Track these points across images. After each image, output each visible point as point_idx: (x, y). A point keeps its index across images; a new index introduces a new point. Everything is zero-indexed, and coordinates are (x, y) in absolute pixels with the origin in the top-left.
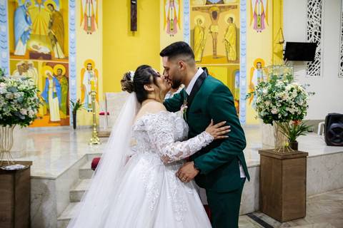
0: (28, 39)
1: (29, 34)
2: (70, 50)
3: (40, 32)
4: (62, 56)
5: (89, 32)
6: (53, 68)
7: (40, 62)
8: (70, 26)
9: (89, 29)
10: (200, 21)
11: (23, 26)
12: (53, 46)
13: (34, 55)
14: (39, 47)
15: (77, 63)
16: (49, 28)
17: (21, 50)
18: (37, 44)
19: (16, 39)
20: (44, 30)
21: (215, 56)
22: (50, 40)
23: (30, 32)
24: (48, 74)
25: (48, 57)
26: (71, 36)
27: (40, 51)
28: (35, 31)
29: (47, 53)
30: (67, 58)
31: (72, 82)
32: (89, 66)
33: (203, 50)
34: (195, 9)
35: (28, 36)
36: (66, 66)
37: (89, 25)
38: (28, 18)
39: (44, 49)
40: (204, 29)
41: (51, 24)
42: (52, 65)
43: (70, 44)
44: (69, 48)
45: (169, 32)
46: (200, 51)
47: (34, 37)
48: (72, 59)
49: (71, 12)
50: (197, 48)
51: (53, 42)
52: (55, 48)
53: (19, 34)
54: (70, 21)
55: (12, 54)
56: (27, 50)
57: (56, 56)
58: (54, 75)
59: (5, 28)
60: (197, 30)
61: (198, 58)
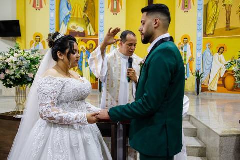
0: (69, 22)
1: (70, 18)
2: (99, 29)
3: (77, 16)
4: (93, 34)
5: (115, 13)
6: (86, 43)
7: (77, 39)
8: (100, 10)
9: (115, 11)
11: (65, 12)
12: (87, 26)
14: (77, 27)
16: (84, 12)
17: (64, 30)
18: (75, 25)
19: (61, 22)
20: (80, 14)
21: (228, 28)
22: (84, 22)
23: (70, 16)
24: (83, 48)
25: (83, 35)
26: (100, 17)
27: (77, 31)
28: (74, 15)
29: (82, 31)
30: (97, 35)
33: (216, 24)
35: (69, 20)
36: (97, 41)
37: (115, 8)
38: (69, 5)
39: (80, 29)
40: (217, 3)
41: (86, 9)
42: (86, 41)
43: (99, 24)
44: (99, 27)
45: (183, 8)
46: (213, 25)
47: (73, 19)
48: (101, 35)
50: (210, 22)
51: (87, 23)
52: (88, 28)
53: (63, 18)
54: (100, 5)
56: (68, 30)
57: (89, 34)
58: (87, 49)
59: (54, 15)
60: (211, 5)
61: (210, 31)
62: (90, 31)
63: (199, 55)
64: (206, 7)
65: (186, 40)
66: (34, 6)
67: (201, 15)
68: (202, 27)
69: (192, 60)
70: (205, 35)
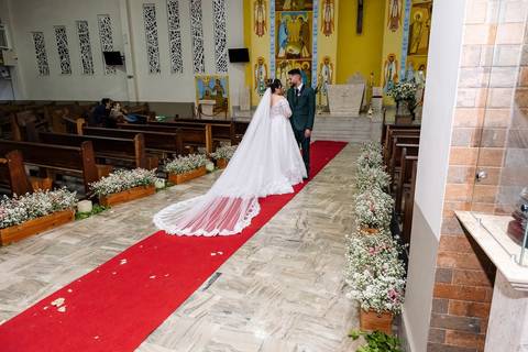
0: (286, 45)
2: (313, 50)
3: (294, 39)
4: (308, 55)
5: (327, 35)
7: (294, 60)
8: (314, 32)
9: (327, 32)
10: (419, 16)
11: (283, 37)
12: (302, 48)
13: (289, 56)
14: (293, 50)
15: (318, 58)
16: (300, 35)
17: (282, 53)
18: (292, 48)
19: (279, 46)
20: (296, 38)
23: (288, 40)
25: (299, 56)
26: (314, 39)
27: (293, 53)
28: (290, 39)
29: (298, 54)
30: (311, 56)
31: (314, 74)
32: (327, 61)
33: (418, 43)
34: (415, 6)
35: (286, 43)
36: (310, 62)
38: (287, 30)
39: (296, 51)
40: (421, 23)
41: (301, 32)
42: (301, 62)
45: (391, 28)
46: (416, 44)
47: (290, 44)
48: (314, 56)
49: (315, 21)
50: (414, 41)
51: (302, 45)
52: (303, 50)
53: (281, 42)
54: (314, 28)
55: (277, 57)
57: (304, 56)
58: (302, 69)
59: (273, 40)
60: (415, 25)
61: (413, 50)
62: (305, 53)
63: (403, 72)
64: (411, 27)
65: (392, 58)
66: (257, 33)
67: (407, 34)
68: (407, 46)
69: (396, 76)
70: (409, 54)
